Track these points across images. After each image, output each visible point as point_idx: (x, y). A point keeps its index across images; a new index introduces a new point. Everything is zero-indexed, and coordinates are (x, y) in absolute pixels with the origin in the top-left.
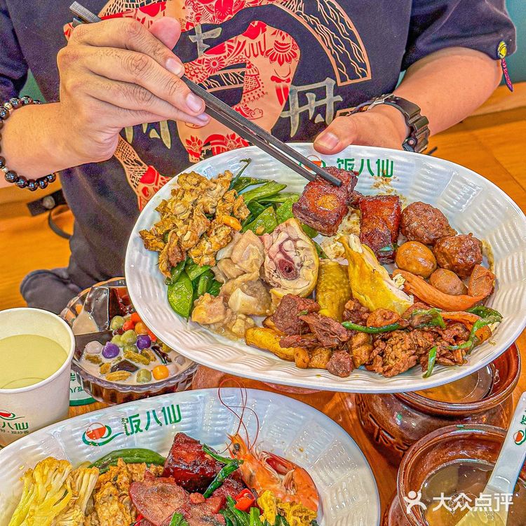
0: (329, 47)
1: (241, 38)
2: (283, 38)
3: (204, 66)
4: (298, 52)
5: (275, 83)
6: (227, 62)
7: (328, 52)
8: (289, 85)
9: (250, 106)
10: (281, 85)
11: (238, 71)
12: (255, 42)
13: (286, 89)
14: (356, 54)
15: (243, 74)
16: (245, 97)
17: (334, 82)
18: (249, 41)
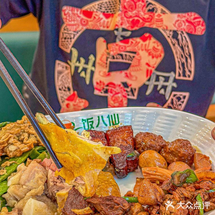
0: (177, 57)
1: (138, 40)
2: (158, 46)
3: (117, 47)
4: (163, 55)
5: (147, 67)
6: (128, 49)
7: (176, 60)
8: (153, 70)
9: (132, 73)
10: (150, 68)
11: (132, 55)
12: (144, 43)
13: (151, 71)
14: (189, 66)
15: (134, 57)
16: (131, 68)
17: (174, 75)
18: (142, 42)
